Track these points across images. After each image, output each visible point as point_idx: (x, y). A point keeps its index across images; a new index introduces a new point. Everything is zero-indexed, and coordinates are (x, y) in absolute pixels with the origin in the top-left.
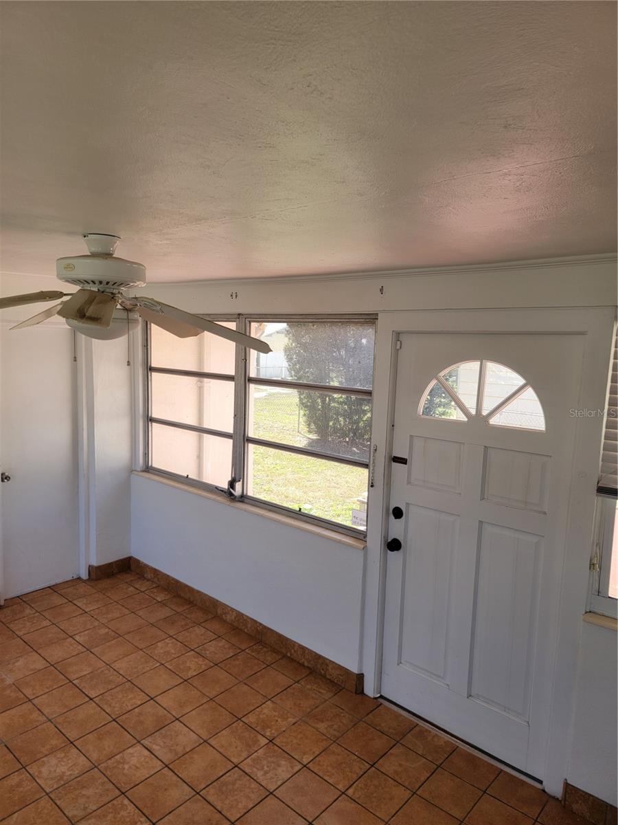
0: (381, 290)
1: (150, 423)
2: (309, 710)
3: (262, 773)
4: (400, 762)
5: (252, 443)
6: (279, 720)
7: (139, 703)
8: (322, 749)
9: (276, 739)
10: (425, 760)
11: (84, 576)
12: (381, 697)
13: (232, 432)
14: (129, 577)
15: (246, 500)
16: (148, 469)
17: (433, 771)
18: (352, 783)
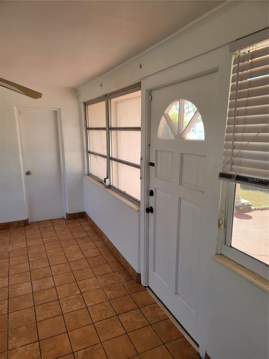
0: (141, 66)
1: (89, 154)
2: (109, 285)
3: (66, 305)
4: (132, 317)
5: (114, 160)
6: (92, 286)
7: (44, 267)
8: (100, 302)
9: (85, 293)
10: (146, 320)
11: (65, 218)
12: (148, 286)
13: (106, 155)
14: (81, 220)
15: (111, 188)
16: (89, 175)
17: (145, 326)
18: (101, 320)
